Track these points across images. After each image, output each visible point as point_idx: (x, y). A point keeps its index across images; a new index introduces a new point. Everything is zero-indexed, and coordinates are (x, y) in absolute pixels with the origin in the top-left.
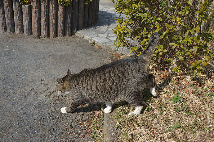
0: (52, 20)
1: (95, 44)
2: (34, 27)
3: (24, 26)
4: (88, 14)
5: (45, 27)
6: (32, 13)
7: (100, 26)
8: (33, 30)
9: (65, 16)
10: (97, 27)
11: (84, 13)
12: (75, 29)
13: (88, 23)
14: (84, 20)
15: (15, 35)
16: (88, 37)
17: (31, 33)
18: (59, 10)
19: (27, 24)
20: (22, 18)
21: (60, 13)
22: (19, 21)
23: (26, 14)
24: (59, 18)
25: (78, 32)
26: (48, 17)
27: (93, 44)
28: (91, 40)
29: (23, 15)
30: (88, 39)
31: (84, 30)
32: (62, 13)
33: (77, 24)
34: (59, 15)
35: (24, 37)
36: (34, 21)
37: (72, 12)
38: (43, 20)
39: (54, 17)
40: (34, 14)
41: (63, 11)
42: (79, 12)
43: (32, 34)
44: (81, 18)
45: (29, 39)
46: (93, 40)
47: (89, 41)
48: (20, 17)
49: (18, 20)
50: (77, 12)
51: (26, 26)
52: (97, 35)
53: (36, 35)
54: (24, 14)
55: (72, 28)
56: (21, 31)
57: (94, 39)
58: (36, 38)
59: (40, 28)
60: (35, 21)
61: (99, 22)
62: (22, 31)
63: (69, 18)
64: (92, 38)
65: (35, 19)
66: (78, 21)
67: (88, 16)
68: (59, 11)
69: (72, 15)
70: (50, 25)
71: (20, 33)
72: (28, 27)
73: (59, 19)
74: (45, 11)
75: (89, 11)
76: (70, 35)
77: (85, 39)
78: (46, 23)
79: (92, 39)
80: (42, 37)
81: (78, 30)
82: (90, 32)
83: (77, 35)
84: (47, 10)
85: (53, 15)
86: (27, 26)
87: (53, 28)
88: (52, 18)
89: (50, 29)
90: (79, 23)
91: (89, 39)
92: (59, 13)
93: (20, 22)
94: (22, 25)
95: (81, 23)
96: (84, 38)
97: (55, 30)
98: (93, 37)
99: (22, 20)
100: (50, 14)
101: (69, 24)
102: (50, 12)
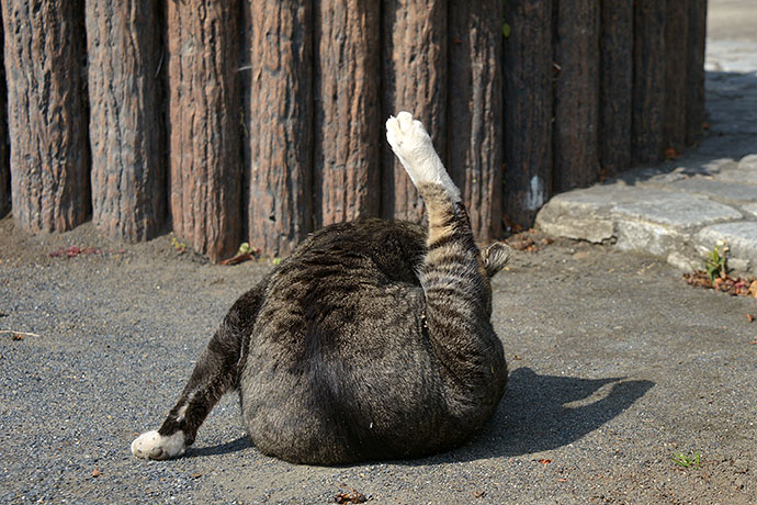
0: (342, 99)
1: (728, 271)
2: (190, 159)
3: (96, 152)
4: (628, 52)
5: (286, 159)
6: (173, 44)
7: (738, 158)
8: (174, 195)
9: (449, 64)
10: (711, 167)
11: (602, 49)
12: (535, 182)
13: (633, 133)
14: (602, 103)
15: (14, 239)
16: (660, 231)
17: (155, 215)
18: (399, 13)
19: (129, 136)
20: (83, 90)
21: (407, 40)
22: (58, 110)
23: (118, 47)
24: (399, 83)
25: (560, 202)
26: (306, 70)
27: (716, 272)
28: (688, 248)
29: (85, 63)
30: (656, 249)
31: (608, 187)
32: (426, 42)
33: (546, 139)
34: (397, 56)
35: (96, 252)
36: (189, 111)
37: (506, 30)
38: (267, 98)
39: (359, 73)
40: (188, 52)
41: (433, 18)
42: (556, 38)
43: (170, 229)
44: (579, 86)
45: (141, 264)
46: (707, 242)
47: (672, 258)
48: (61, 78)
49: (44, 107)
50: (548, 33)
51: (113, 155)
52: (737, 208)
53: (204, 230)
54: (97, 56)
55: (505, 171)
56: (64, 205)
57: (719, 236)
58: (200, 258)
59: (236, 171)
60: (200, 113)
61: (721, 135)
62: (78, 203)
63: (484, 83)
64: (695, 229)
65: (197, 90)
66: (554, 114)
67: (629, 73)
68: (399, 23)
69: (504, 61)
70: (325, 144)
71: (60, 223)
72: (138, 162)
73: (398, 94)
74: (287, 25)
75: (636, 29)
76: (491, 229)
77: (630, 253)
78: (290, 122)
79: (703, 234)
80: (256, 254)
81: (555, 187)
82: (664, 195)
83: (548, 225)
84: (301, 10)
85: (348, 52)
86: (128, 154)
87: (350, 166)
88: (343, 85)
89: (327, 180)
90: (564, 131)
91: (666, 239)
92: (396, 36)
93: (60, 126)
94: (78, 150)
95: (578, 127)
96: (623, 246)
97: (368, 184)
98: (705, 225)
99: (79, 109)
100: (328, 49)
101: (481, 135)
102: (325, 27)
